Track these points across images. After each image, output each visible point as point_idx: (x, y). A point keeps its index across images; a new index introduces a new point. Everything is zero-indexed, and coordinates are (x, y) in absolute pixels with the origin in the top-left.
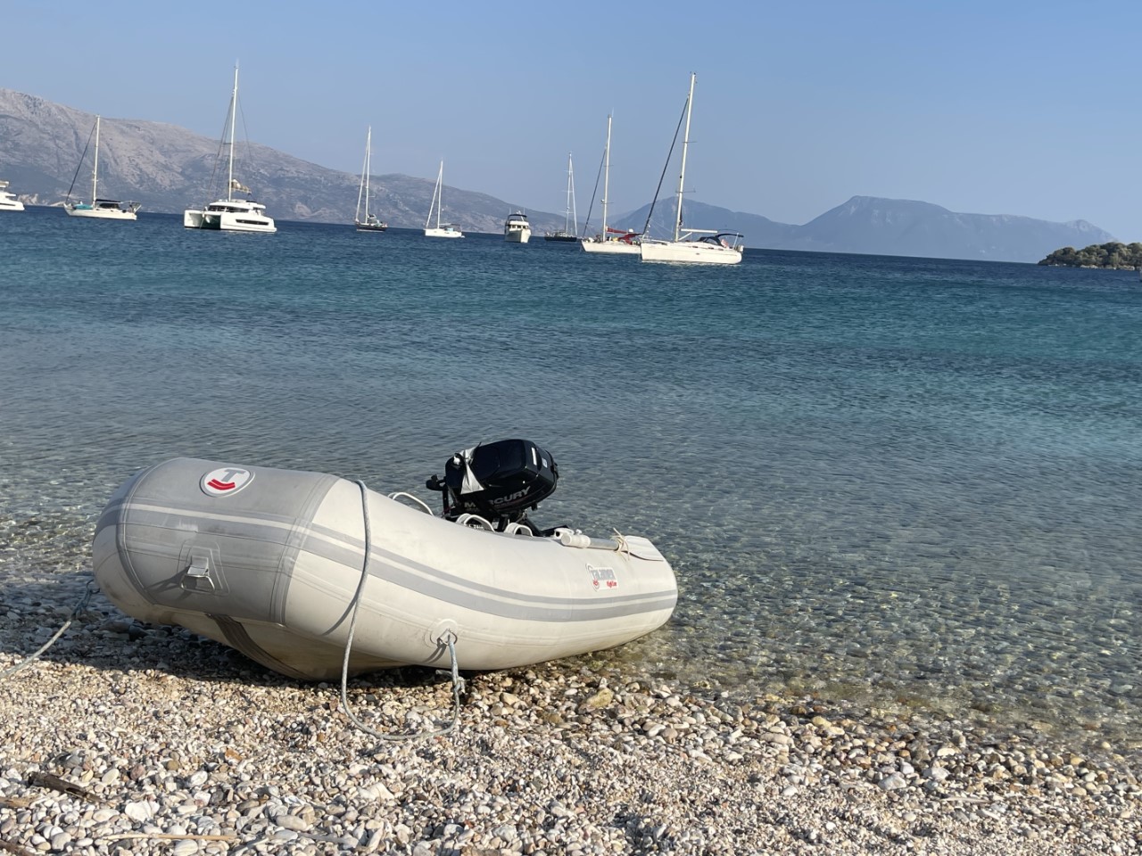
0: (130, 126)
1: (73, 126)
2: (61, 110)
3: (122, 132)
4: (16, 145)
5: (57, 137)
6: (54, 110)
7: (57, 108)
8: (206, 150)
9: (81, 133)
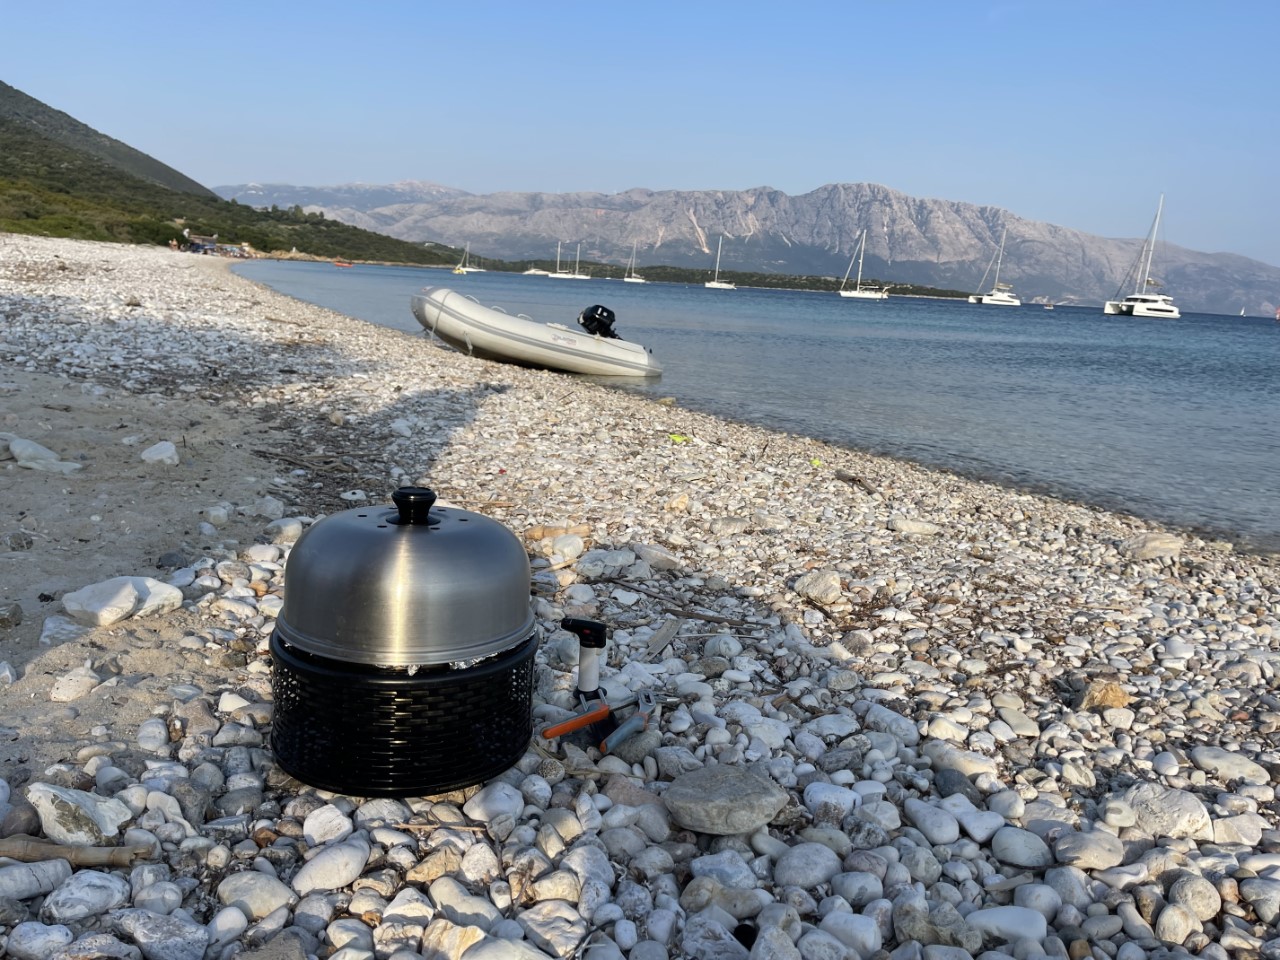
0: (1126, 243)
1: (1082, 246)
2: (1075, 235)
4: (1038, 261)
5: (1069, 254)
6: (1069, 235)
7: (1072, 232)
9: (1087, 251)
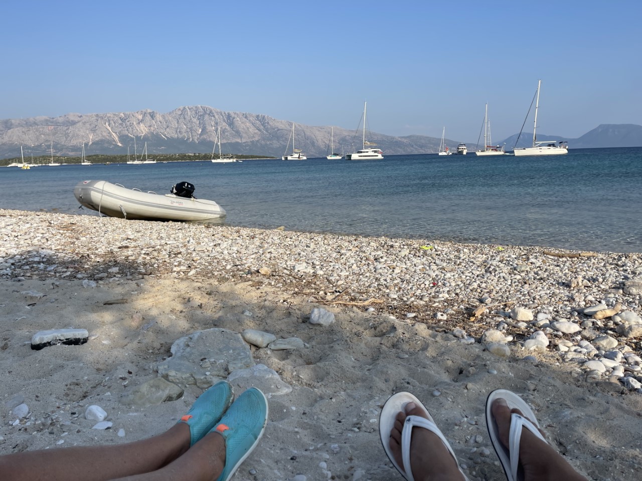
0: (321, 128)
1: (303, 131)
2: (300, 126)
3: (319, 131)
5: (299, 135)
7: (298, 125)
8: (346, 134)
9: (306, 132)
